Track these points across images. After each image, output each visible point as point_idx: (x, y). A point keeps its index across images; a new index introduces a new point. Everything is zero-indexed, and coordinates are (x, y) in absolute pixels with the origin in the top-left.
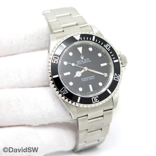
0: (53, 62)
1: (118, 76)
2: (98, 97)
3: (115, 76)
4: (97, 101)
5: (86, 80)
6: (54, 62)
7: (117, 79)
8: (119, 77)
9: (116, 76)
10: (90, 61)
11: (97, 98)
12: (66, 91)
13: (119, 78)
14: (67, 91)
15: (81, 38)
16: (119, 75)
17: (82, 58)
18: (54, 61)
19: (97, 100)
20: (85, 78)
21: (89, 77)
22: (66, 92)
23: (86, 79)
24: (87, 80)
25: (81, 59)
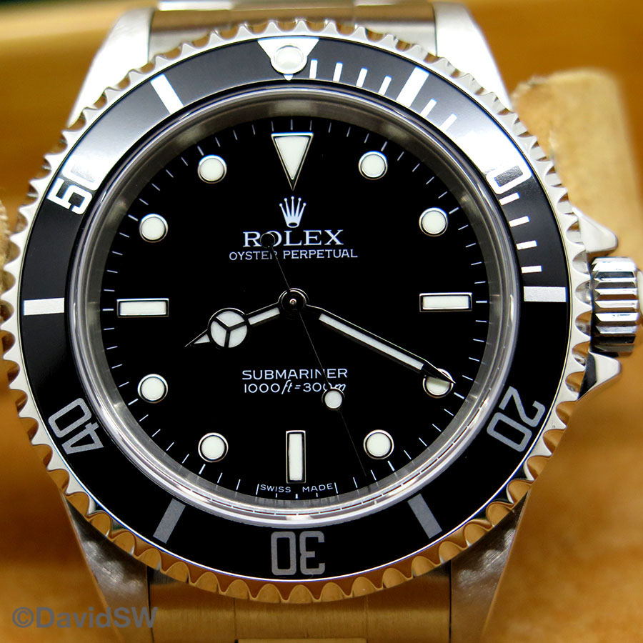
0: (52, 197)
1: (531, 413)
2: (321, 538)
3: (503, 405)
4: (312, 563)
5: (275, 389)
6: (64, 203)
7: (518, 437)
8: (534, 423)
9: (511, 411)
10: (344, 254)
11: (311, 544)
12: (91, 429)
13: (535, 431)
14: (95, 437)
15: (314, 64)
16: (536, 404)
17: (293, 217)
18: (60, 194)
19: (307, 554)
20: (269, 374)
21: (304, 373)
22: (88, 440)
23: (281, 382)
24: (288, 386)
25: (282, 226)
